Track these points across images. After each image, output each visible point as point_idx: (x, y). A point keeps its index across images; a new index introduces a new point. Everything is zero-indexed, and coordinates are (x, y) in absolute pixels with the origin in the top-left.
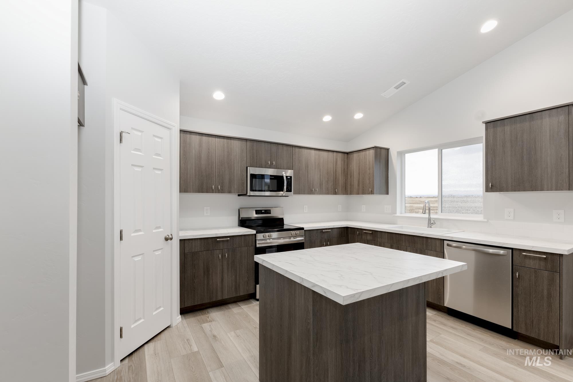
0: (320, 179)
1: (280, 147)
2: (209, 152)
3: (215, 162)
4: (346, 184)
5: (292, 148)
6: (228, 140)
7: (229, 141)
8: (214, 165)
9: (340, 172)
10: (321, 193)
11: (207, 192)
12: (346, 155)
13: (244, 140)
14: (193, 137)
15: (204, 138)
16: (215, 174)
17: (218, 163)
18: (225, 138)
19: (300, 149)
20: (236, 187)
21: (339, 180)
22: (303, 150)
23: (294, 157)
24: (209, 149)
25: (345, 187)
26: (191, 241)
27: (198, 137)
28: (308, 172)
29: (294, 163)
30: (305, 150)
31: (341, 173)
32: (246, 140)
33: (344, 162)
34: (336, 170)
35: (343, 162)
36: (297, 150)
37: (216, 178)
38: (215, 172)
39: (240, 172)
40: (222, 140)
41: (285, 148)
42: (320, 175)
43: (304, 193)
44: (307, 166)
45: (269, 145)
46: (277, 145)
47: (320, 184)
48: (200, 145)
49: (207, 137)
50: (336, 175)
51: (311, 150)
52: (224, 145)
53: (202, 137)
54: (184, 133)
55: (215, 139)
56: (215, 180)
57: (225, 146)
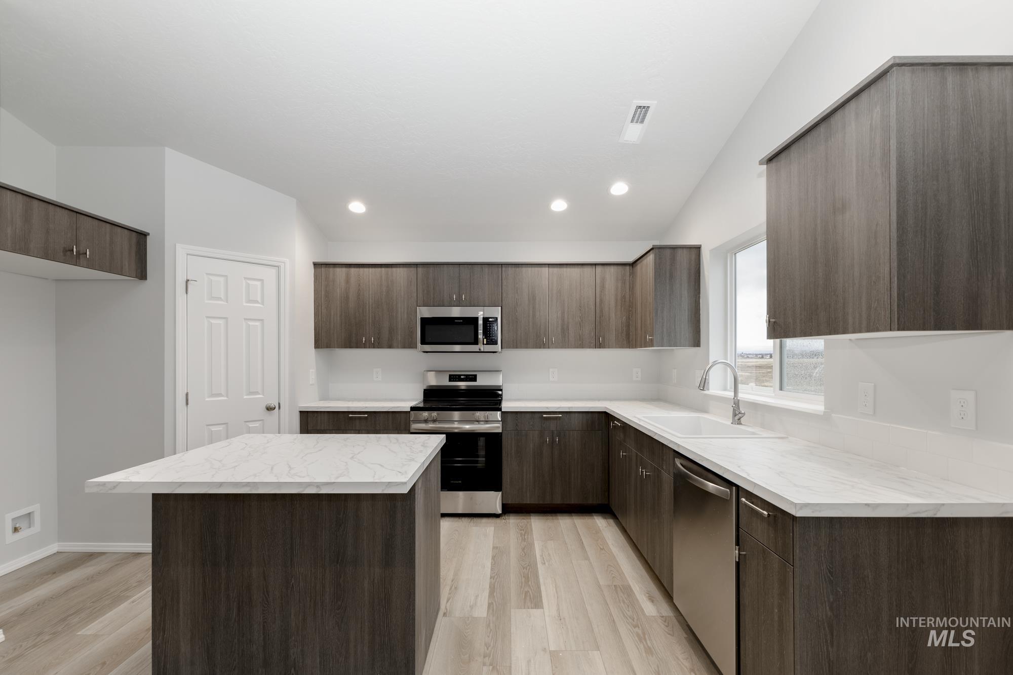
0: (563, 320)
1: (477, 269)
2: (359, 290)
3: (368, 303)
4: (628, 326)
5: (500, 269)
6: (387, 269)
7: (390, 270)
8: (367, 307)
9: (613, 303)
10: (564, 344)
11: (357, 347)
12: (628, 268)
13: (413, 266)
14: (338, 270)
15: (353, 271)
16: (368, 320)
17: (372, 305)
18: (383, 266)
19: (518, 269)
20: (400, 339)
21: (609, 320)
22: (524, 269)
23: (505, 283)
24: (359, 285)
25: (625, 333)
26: (316, 415)
27: (344, 270)
28: (534, 308)
29: (504, 295)
30: (527, 269)
31: (616, 306)
32: (416, 265)
33: (624, 283)
34: (601, 301)
35: (620, 285)
36: (511, 270)
37: (370, 326)
38: (368, 317)
39: (406, 316)
40: (378, 270)
41: (486, 269)
42: (563, 313)
43: (526, 346)
44: (533, 298)
45: (456, 269)
46: (470, 266)
47: (563, 329)
48: (348, 281)
49: (357, 268)
50: (601, 311)
51: (541, 267)
52: (381, 277)
53: (350, 269)
54: (326, 267)
55: (368, 269)
56: (368, 329)
57: (383, 278)
